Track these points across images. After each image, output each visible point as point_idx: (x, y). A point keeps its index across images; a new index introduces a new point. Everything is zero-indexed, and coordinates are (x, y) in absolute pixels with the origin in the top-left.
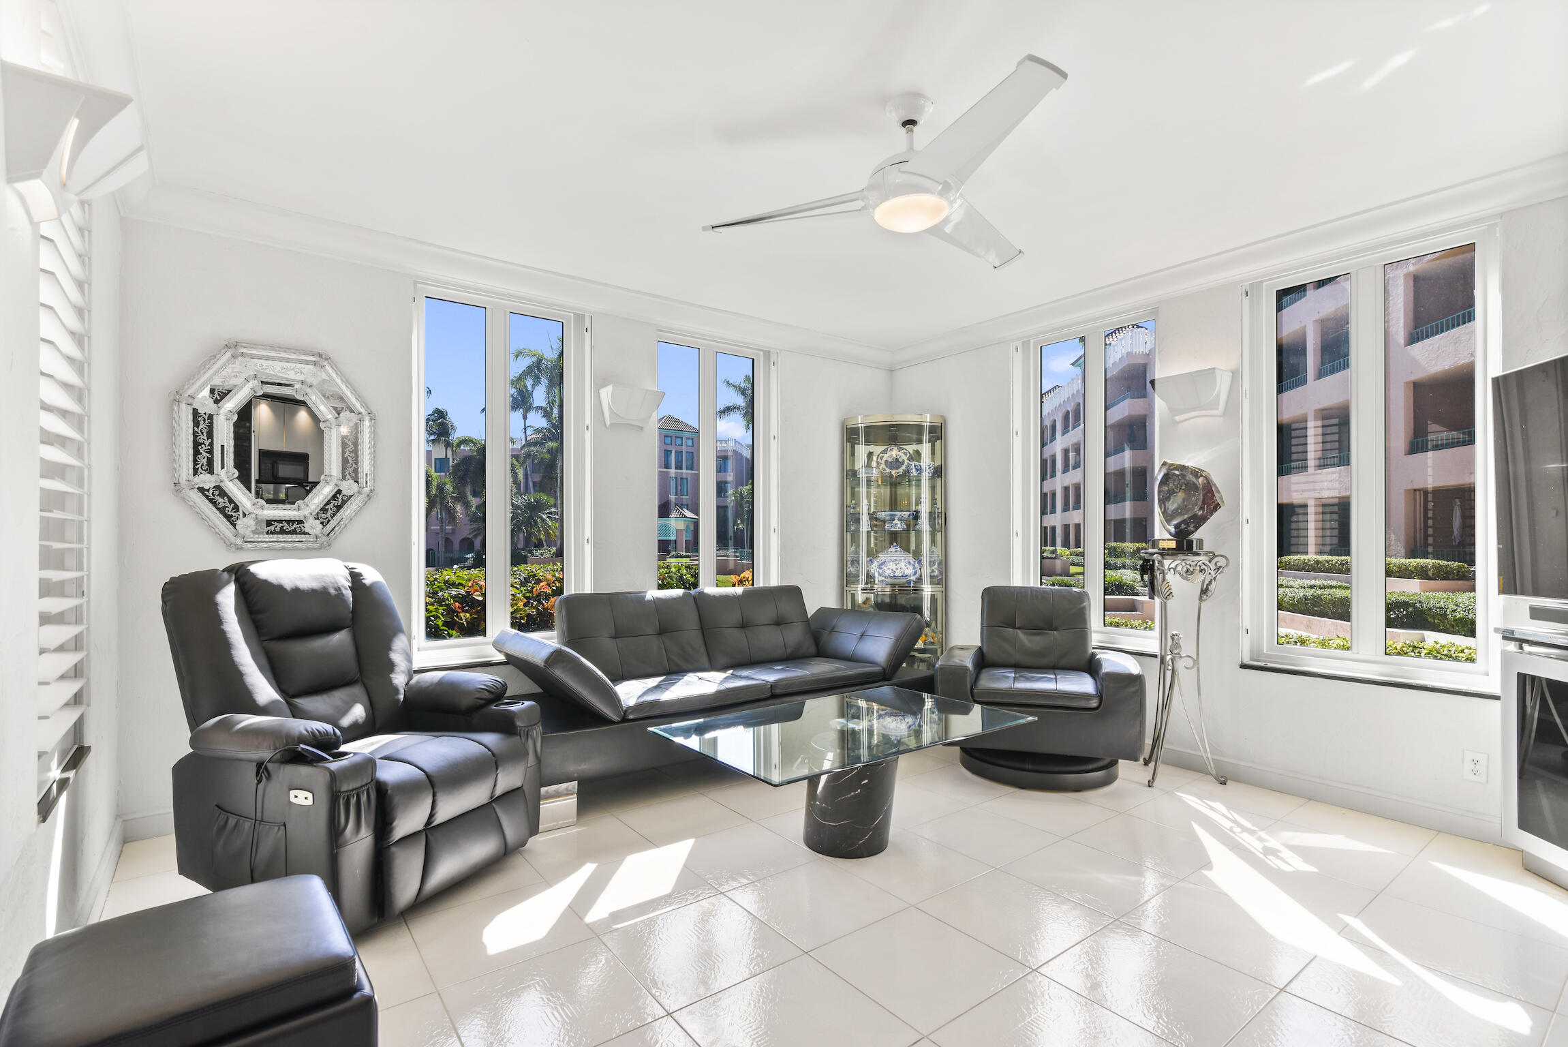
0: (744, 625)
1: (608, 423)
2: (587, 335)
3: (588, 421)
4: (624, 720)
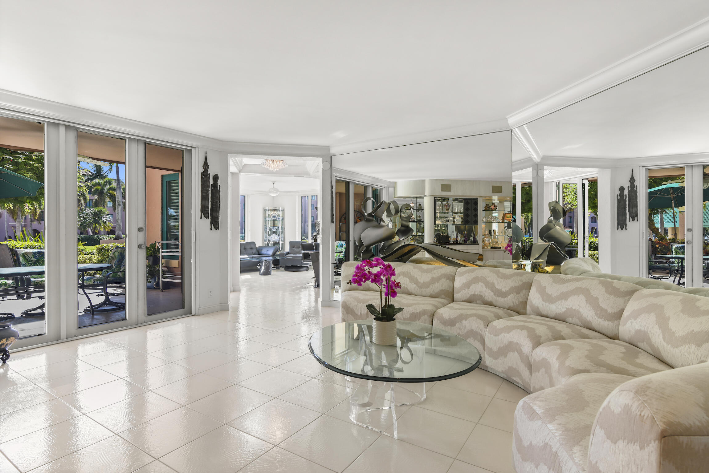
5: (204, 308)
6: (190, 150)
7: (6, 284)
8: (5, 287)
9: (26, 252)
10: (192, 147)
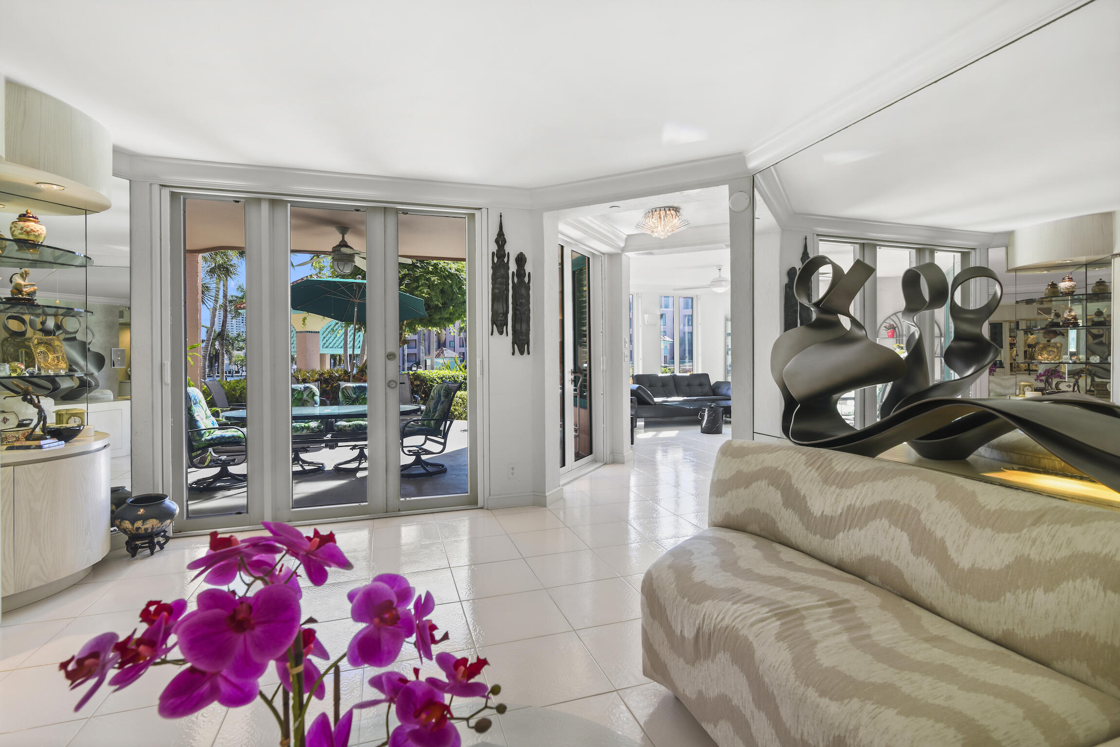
0: (689, 385)
1: (646, 324)
2: (640, 299)
3: (640, 324)
4: (655, 405)
5: (500, 496)
6: (473, 215)
7: (308, 428)
8: (308, 432)
9: (346, 387)
10: (476, 209)
